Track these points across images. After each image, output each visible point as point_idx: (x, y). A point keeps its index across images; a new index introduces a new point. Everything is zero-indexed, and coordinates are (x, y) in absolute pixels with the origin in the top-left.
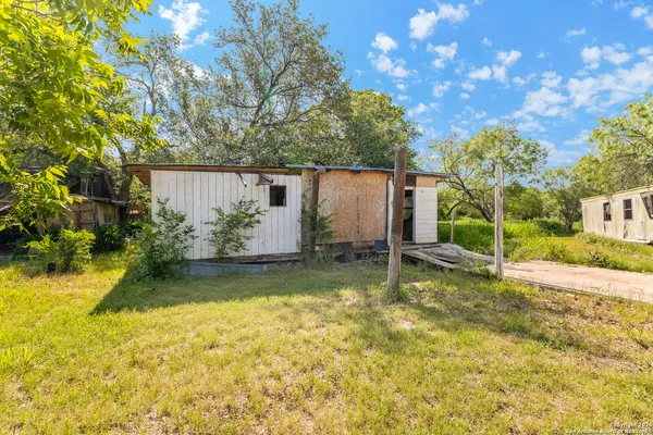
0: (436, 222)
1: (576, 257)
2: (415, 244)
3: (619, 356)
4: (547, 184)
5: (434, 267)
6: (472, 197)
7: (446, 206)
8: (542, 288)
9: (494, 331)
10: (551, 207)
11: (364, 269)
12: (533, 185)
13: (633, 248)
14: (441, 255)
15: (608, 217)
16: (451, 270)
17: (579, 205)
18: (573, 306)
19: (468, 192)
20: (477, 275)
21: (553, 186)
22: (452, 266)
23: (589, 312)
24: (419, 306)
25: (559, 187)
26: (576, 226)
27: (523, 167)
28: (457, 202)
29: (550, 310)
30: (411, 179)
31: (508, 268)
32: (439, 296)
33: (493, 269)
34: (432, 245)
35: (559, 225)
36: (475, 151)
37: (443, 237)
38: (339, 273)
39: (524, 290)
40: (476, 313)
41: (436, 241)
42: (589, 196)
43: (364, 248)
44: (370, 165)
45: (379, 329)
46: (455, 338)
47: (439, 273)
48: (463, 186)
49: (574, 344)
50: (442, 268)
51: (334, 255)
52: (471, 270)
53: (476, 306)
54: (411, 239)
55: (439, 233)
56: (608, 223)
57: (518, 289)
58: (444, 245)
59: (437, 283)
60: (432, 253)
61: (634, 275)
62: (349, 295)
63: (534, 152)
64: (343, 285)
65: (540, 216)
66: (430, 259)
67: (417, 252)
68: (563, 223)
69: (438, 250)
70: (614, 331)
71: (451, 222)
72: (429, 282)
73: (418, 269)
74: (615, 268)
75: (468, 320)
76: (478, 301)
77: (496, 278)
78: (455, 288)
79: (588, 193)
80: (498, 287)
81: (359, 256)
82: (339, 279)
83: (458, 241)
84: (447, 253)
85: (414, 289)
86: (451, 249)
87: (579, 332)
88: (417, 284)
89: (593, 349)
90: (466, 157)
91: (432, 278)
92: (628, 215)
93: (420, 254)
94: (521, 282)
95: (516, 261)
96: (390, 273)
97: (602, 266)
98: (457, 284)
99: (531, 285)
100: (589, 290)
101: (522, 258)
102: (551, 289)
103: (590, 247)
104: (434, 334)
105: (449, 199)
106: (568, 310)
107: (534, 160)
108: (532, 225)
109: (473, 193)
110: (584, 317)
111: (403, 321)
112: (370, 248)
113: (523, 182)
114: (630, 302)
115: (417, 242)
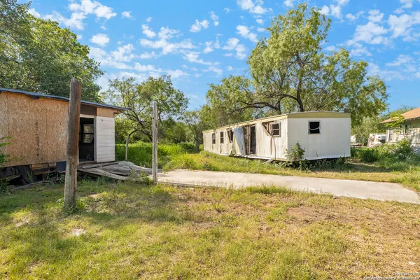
0: (114, 145)
1: (198, 165)
2: (96, 163)
3: (208, 220)
4: (187, 120)
5: (110, 180)
6: (143, 127)
7: (126, 133)
8: (179, 187)
9: (144, 221)
10: (190, 135)
11: (43, 189)
12: (180, 121)
13: (223, 158)
14: (117, 171)
15: (214, 142)
16: (123, 181)
17: (202, 134)
18: (192, 196)
19: (140, 123)
20: (141, 183)
21: (190, 122)
22: (124, 178)
23: (199, 197)
24: (93, 214)
25: (193, 124)
26: (201, 147)
27: (175, 108)
28: (133, 130)
29: (181, 200)
30: (93, 110)
31: (161, 176)
32: (110, 203)
33: (151, 177)
34: (111, 163)
35: (193, 146)
36: (145, 94)
37: (120, 156)
38: (14, 196)
39: (168, 189)
40: (136, 211)
41: (114, 159)
42: (207, 129)
43: (46, 170)
44: (52, 93)
45: (48, 243)
46: (116, 233)
47: (114, 185)
48: (137, 118)
49: (188, 218)
50: (116, 181)
51: (8, 179)
52: (138, 179)
53: (137, 206)
54: (93, 159)
55: (117, 153)
56: (214, 145)
57: (165, 189)
58: (120, 163)
59: (111, 193)
60: (111, 169)
61: (222, 173)
62: (22, 217)
63: (181, 99)
64: (16, 207)
65: (184, 141)
66: (108, 174)
67: (97, 170)
68: (195, 145)
69: (115, 167)
70: (208, 206)
71: (126, 145)
72: (105, 193)
73: (97, 183)
74: (214, 170)
75: (129, 217)
76: (139, 201)
77: (153, 183)
78: (124, 195)
79: (206, 128)
80: (154, 189)
81: (39, 178)
82: (12, 202)
83: (131, 159)
84: (122, 168)
85: (91, 200)
86: (126, 165)
87: (193, 210)
88: (95, 196)
89: (197, 220)
90: (138, 97)
91: (108, 189)
92: (222, 141)
93: (100, 171)
94: (167, 184)
95: (167, 171)
96: (66, 191)
97: (209, 170)
98: (126, 191)
99: (173, 185)
100: (200, 184)
101: (170, 169)
102: (183, 186)
103: (206, 159)
104: (100, 234)
105: (128, 127)
106: (190, 198)
107: (181, 104)
108: (178, 147)
109: (144, 124)
110: (196, 201)
111: (75, 229)
112: (52, 169)
113: (175, 118)
114: (217, 188)
115: (98, 161)
